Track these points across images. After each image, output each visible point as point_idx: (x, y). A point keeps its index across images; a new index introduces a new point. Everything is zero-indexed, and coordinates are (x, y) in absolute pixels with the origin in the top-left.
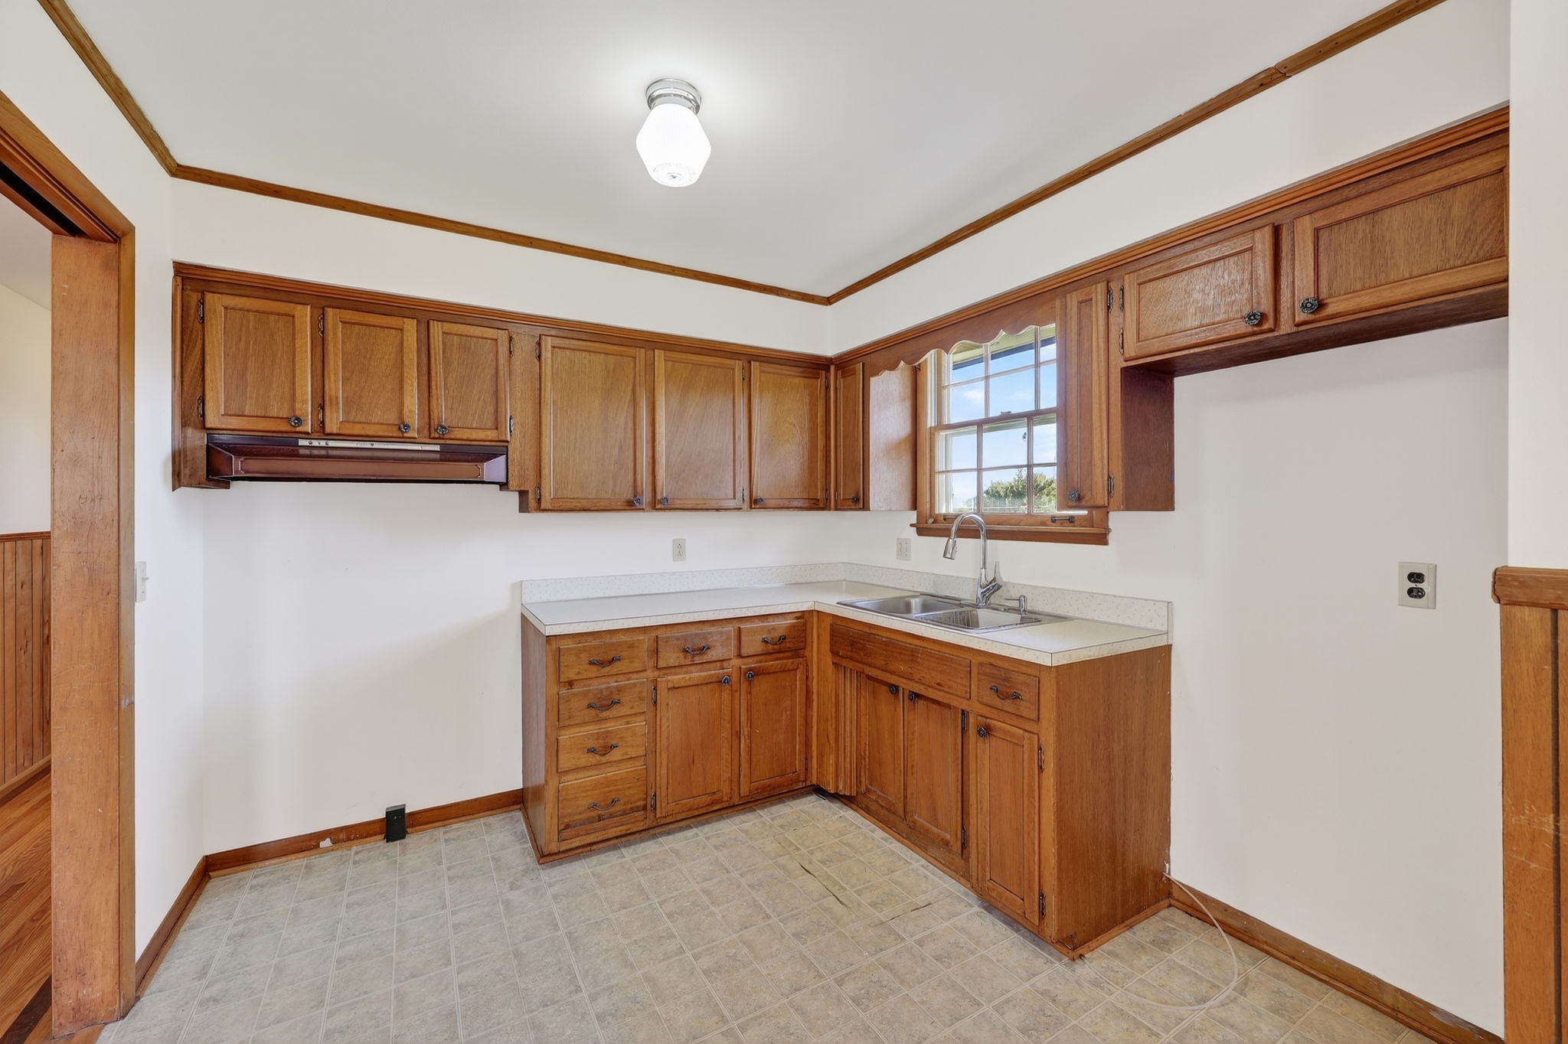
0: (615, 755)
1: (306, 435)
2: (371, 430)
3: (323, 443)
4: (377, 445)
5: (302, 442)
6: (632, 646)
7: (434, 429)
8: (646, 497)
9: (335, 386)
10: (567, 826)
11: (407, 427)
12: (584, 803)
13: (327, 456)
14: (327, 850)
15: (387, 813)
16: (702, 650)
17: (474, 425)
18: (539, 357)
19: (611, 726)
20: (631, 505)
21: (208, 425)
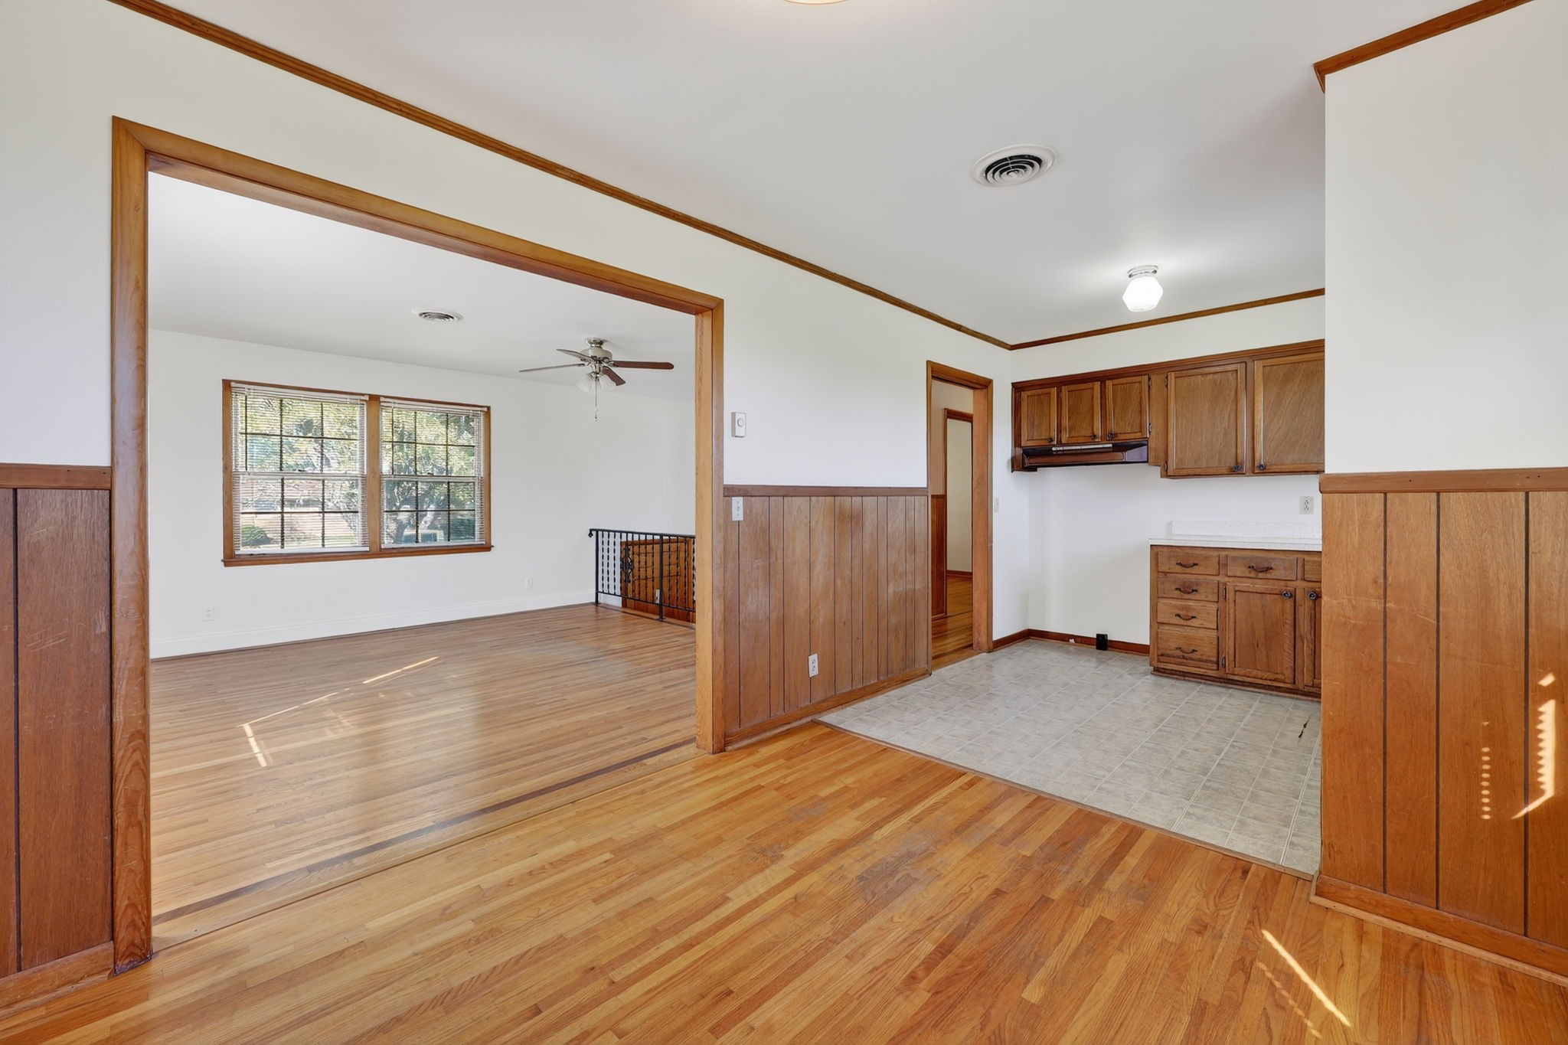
0: (1193, 623)
1: (1054, 446)
2: (1080, 440)
3: (1061, 448)
4: (1083, 447)
5: (1054, 449)
6: (1207, 558)
7: (1112, 436)
8: (1247, 465)
9: (1066, 422)
10: (1163, 655)
11: (1095, 436)
12: (1174, 645)
13: (1064, 454)
14: (1072, 644)
15: (1098, 635)
16: (1269, 569)
17: (1129, 431)
18: (1167, 386)
19: (1191, 603)
20: (1236, 470)
21: (1022, 445)
